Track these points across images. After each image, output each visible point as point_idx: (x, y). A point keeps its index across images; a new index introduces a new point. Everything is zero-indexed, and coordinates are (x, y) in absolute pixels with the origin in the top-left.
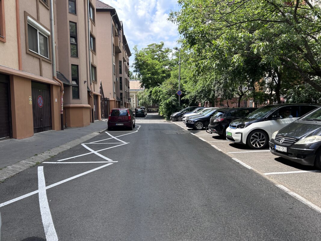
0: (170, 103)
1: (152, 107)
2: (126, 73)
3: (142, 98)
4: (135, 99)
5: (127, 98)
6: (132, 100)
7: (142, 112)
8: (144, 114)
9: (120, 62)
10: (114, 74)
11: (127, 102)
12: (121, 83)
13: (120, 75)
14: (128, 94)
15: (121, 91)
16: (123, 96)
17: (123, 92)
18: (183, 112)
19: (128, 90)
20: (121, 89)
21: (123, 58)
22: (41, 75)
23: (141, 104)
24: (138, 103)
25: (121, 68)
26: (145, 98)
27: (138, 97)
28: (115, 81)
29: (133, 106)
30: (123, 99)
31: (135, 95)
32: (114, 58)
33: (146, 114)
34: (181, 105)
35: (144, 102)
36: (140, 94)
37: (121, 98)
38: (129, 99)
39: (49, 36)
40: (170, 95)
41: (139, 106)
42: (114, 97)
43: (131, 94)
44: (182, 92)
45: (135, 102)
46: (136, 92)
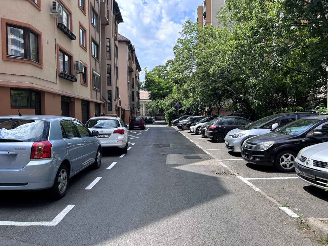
0: (171, 113)
1: (160, 115)
2: (137, 86)
3: (150, 107)
4: (144, 108)
5: (137, 108)
6: (141, 109)
7: (151, 119)
8: (152, 121)
9: (133, 79)
10: (129, 90)
11: (138, 111)
12: (133, 95)
13: (133, 90)
14: (138, 104)
15: (133, 103)
16: (135, 106)
17: (135, 103)
18: (180, 119)
19: (138, 101)
20: (133, 100)
21: (135, 75)
22: (97, 99)
23: (149, 113)
24: (147, 112)
25: (134, 83)
26: (153, 107)
27: (147, 106)
28: (129, 94)
29: (143, 114)
30: (135, 109)
31: (144, 104)
32: (129, 77)
33: (154, 122)
34: (180, 114)
35: (152, 110)
36: (149, 103)
37: (134, 108)
38: (139, 108)
39: (99, 77)
40: (171, 107)
41: (148, 114)
42: (128, 108)
43: (141, 103)
44: (180, 105)
45: (144, 111)
46: (145, 102)
